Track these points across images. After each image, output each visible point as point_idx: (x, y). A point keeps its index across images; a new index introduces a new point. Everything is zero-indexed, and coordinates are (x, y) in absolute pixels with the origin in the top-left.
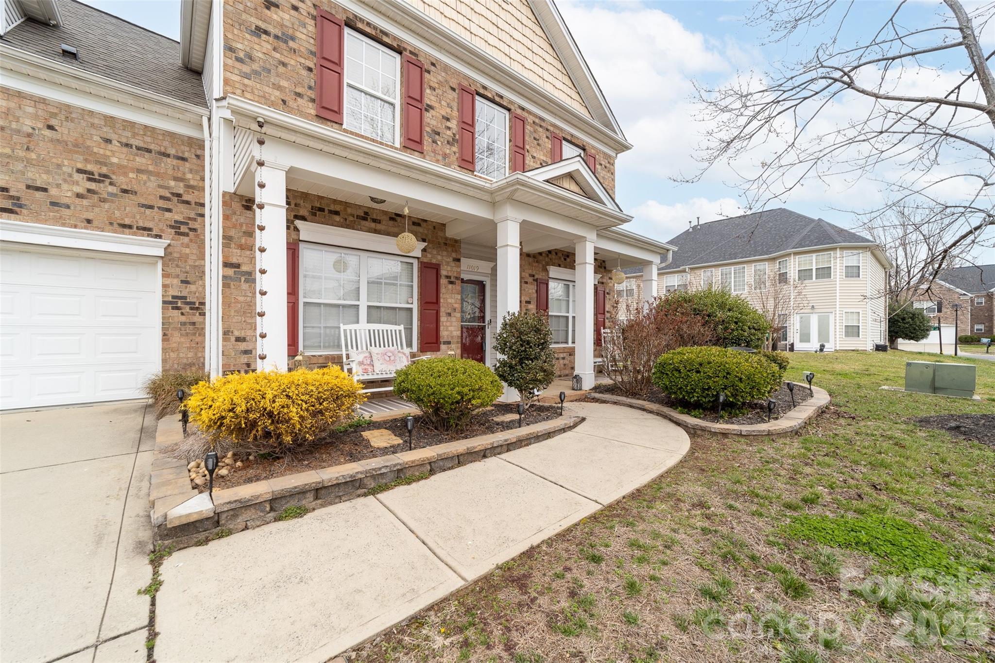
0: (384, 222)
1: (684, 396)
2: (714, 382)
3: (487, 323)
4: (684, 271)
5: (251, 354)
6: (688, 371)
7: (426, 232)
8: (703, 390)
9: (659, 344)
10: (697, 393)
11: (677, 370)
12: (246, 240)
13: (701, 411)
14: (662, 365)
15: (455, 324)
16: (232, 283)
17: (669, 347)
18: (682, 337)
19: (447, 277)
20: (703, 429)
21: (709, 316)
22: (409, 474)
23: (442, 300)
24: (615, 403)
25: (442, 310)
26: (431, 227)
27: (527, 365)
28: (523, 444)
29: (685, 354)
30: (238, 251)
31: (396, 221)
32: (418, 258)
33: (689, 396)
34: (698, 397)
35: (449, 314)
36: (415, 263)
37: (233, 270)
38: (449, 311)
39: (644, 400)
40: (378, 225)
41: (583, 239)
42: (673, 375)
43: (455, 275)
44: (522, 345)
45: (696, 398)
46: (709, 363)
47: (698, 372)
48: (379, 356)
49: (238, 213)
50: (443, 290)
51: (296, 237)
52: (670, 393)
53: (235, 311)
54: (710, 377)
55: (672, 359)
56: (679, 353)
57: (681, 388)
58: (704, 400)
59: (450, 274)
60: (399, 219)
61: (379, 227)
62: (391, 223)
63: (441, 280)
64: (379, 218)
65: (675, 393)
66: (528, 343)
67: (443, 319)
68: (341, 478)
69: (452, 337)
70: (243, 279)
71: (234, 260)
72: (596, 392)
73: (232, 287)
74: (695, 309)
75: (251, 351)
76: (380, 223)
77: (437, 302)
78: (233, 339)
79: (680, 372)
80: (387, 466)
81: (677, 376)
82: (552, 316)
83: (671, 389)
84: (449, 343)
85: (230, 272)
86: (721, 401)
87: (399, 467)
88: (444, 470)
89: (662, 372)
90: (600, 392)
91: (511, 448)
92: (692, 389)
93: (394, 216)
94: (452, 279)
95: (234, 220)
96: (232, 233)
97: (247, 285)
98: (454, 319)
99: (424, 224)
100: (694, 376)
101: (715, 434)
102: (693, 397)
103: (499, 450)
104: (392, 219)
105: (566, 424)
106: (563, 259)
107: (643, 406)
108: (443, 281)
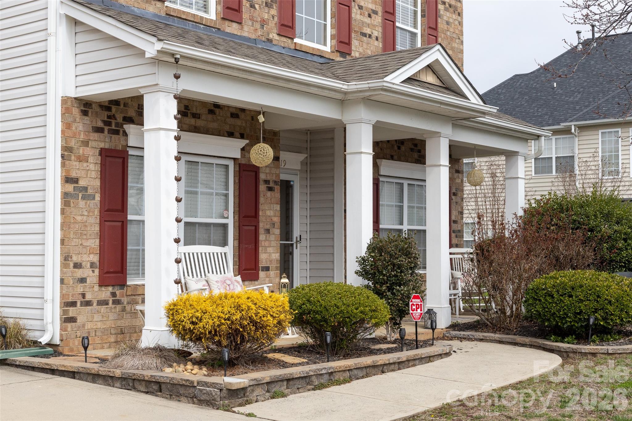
0: (203, 117)
1: (557, 322)
2: (586, 306)
3: (295, 240)
4: (567, 131)
5: (86, 282)
6: (562, 296)
7: (244, 125)
8: (576, 314)
9: (530, 269)
10: (570, 318)
11: (549, 295)
12: (83, 150)
13: (574, 336)
14: (535, 290)
15: (273, 243)
16: (72, 201)
17: (540, 271)
18: (557, 259)
19: (267, 182)
20: (575, 352)
21: (591, 230)
22: (337, 376)
23: (261, 213)
24: (481, 340)
25: (261, 225)
26: (249, 118)
27: (398, 291)
28: (410, 364)
29: (558, 279)
30: (77, 163)
31: (215, 114)
32: (235, 159)
33: (562, 322)
34: (571, 322)
35: (268, 231)
36: (231, 164)
37: (73, 185)
38: (268, 227)
39: (515, 334)
40: (197, 120)
41: (437, 135)
42: (546, 300)
43: (274, 178)
44: (393, 270)
45: (569, 324)
46: (581, 286)
47: (571, 296)
48: (219, 284)
49: (78, 120)
50: (262, 200)
51: (124, 144)
52: (543, 321)
53: (74, 233)
54: (581, 301)
55: (545, 284)
56: (551, 278)
57: (555, 313)
58: (576, 325)
59: (269, 178)
60: (217, 111)
61: (199, 123)
62: (210, 116)
63: (260, 186)
64: (198, 112)
65: (548, 320)
66: (400, 267)
67: (262, 237)
68: (302, 373)
69: (271, 261)
70: (80, 196)
71: (73, 175)
72: (454, 330)
73: (72, 205)
74: (575, 221)
75: (86, 279)
76: (199, 118)
77: (256, 216)
78: (72, 265)
79: (552, 297)
80: (325, 368)
81: (550, 301)
82: (383, 229)
83: (545, 315)
84: (267, 269)
85: (70, 188)
86: (591, 323)
87: (332, 370)
88: (358, 379)
89: (534, 298)
90: (460, 330)
91: (401, 367)
92: (565, 314)
93: (213, 108)
94: (271, 185)
95: (74, 128)
96: (73, 143)
97: (84, 201)
98: (272, 237)
99: (242, 115)
100: (567, 300)
101: (586, 354)
102: (566, 322)
103: (393, 366)
104: (211, 112)
105: (443, 350)
106: (396, 148)
107: (514, 339)
108: (262, 187)
